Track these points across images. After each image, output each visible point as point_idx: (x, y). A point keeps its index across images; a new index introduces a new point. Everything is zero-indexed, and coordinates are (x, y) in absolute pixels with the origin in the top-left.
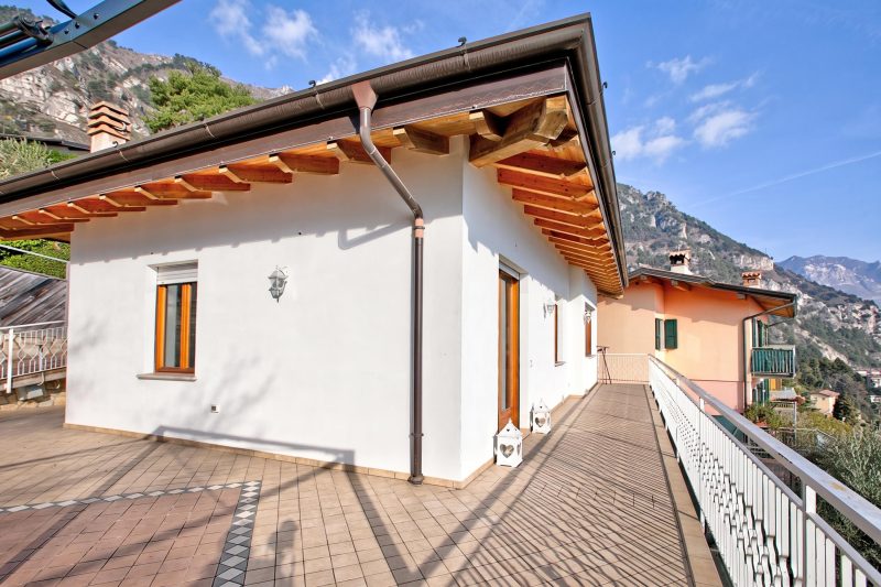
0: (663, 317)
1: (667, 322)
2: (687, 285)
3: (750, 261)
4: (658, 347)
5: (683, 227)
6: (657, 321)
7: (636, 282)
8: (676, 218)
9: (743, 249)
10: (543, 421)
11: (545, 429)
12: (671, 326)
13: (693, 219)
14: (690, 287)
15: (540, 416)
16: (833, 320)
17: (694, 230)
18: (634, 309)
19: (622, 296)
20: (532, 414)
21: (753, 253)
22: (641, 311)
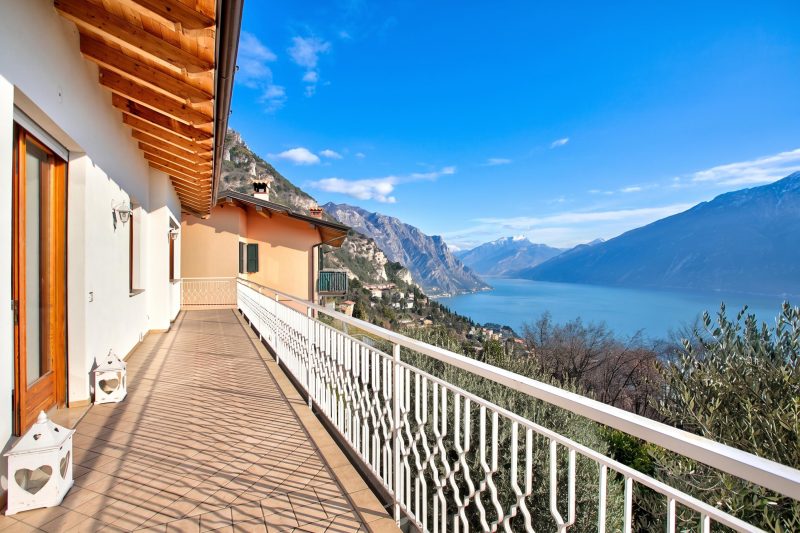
0: (245, 241)
1: (249, 246)
2: (268, 211)
3: (301, 201)
4: (241, 271)
5: (253, 165)
6: (241, 244)
7: (222, 204)
8: (247, 156)
9: (298, 192)
10: (114, 383)
11: (119, 394)
12: (253, 249)
13: (262, 160)
14: (270, 213)
15: (107, 377)
16: (351, 251)
17: (261, 170)
18: (216, 232)
19: (208, 217)
20: (92, 375)
21: (305, 196)
22: (225, 235)
